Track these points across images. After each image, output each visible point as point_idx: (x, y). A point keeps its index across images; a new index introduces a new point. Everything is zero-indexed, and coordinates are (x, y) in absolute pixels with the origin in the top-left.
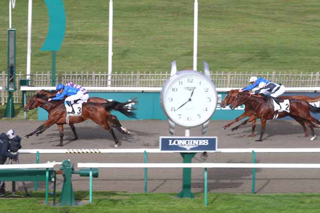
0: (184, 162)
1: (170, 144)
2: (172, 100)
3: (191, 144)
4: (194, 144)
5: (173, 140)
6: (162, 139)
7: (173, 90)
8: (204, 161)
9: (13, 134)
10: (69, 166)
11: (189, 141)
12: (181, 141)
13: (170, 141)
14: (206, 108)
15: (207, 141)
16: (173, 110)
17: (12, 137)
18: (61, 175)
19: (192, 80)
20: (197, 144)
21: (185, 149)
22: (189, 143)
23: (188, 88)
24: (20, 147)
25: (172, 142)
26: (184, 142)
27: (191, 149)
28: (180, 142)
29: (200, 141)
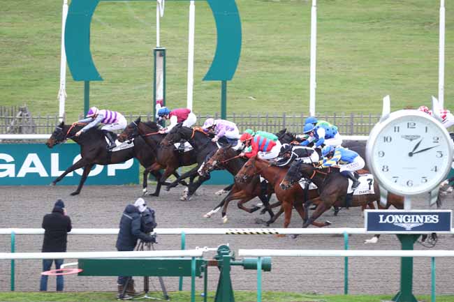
0: (403, 248)
1: (381, 221)
2: (384, 154)
3: (413, 221)
4: (417, 221)
5: (385, 215)
6: (369, 214)
7: (386, 139)
8: (433, 247)
9: (144, 205)
10: (227, 254)
11: (409, 216)
12: (397, 216)
13: (381, 216)
14: (436, 167)
15: (437, 216)
16: (385, 170)
17: (142, 209)
18: (216, 267)
19: (415, 124)
20: (422, 220)
21: (404, 229)
22: (409, 220)
23: (407, 136)
24: (155, 226)
25: (384, 218)
26: (402, 218)
27: (413, 229)
28: (395, 218)
29: (426, 216)
